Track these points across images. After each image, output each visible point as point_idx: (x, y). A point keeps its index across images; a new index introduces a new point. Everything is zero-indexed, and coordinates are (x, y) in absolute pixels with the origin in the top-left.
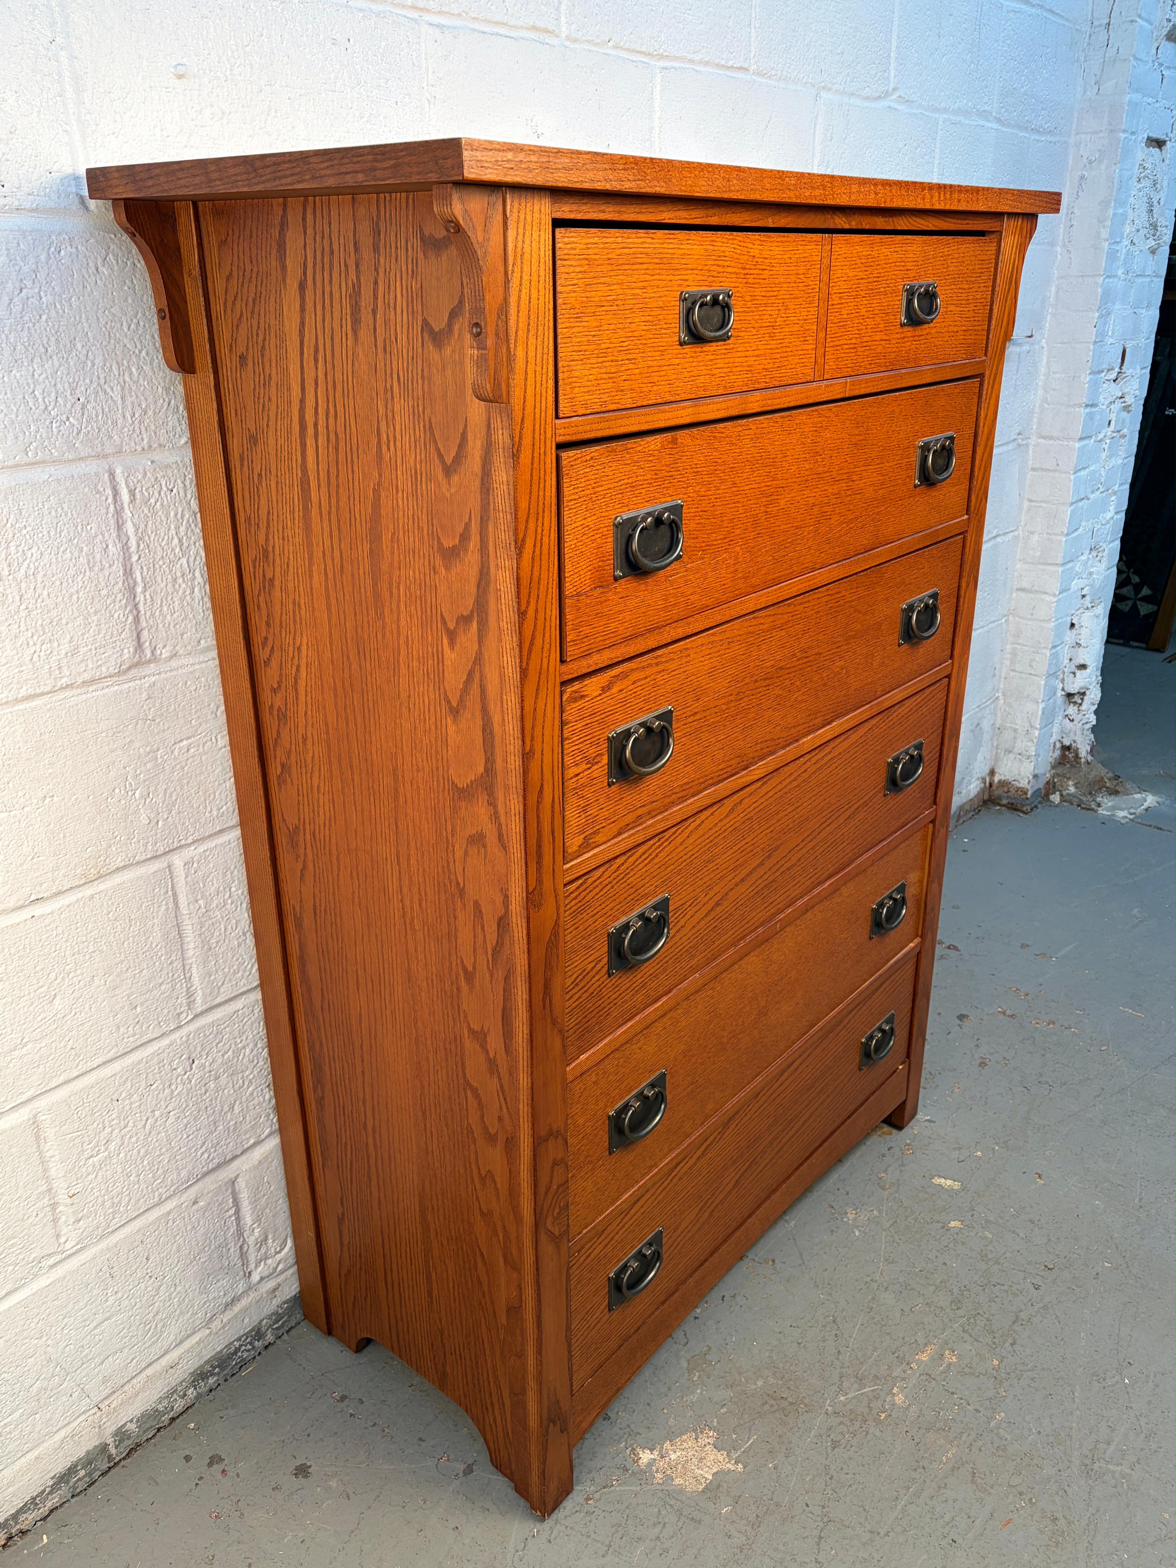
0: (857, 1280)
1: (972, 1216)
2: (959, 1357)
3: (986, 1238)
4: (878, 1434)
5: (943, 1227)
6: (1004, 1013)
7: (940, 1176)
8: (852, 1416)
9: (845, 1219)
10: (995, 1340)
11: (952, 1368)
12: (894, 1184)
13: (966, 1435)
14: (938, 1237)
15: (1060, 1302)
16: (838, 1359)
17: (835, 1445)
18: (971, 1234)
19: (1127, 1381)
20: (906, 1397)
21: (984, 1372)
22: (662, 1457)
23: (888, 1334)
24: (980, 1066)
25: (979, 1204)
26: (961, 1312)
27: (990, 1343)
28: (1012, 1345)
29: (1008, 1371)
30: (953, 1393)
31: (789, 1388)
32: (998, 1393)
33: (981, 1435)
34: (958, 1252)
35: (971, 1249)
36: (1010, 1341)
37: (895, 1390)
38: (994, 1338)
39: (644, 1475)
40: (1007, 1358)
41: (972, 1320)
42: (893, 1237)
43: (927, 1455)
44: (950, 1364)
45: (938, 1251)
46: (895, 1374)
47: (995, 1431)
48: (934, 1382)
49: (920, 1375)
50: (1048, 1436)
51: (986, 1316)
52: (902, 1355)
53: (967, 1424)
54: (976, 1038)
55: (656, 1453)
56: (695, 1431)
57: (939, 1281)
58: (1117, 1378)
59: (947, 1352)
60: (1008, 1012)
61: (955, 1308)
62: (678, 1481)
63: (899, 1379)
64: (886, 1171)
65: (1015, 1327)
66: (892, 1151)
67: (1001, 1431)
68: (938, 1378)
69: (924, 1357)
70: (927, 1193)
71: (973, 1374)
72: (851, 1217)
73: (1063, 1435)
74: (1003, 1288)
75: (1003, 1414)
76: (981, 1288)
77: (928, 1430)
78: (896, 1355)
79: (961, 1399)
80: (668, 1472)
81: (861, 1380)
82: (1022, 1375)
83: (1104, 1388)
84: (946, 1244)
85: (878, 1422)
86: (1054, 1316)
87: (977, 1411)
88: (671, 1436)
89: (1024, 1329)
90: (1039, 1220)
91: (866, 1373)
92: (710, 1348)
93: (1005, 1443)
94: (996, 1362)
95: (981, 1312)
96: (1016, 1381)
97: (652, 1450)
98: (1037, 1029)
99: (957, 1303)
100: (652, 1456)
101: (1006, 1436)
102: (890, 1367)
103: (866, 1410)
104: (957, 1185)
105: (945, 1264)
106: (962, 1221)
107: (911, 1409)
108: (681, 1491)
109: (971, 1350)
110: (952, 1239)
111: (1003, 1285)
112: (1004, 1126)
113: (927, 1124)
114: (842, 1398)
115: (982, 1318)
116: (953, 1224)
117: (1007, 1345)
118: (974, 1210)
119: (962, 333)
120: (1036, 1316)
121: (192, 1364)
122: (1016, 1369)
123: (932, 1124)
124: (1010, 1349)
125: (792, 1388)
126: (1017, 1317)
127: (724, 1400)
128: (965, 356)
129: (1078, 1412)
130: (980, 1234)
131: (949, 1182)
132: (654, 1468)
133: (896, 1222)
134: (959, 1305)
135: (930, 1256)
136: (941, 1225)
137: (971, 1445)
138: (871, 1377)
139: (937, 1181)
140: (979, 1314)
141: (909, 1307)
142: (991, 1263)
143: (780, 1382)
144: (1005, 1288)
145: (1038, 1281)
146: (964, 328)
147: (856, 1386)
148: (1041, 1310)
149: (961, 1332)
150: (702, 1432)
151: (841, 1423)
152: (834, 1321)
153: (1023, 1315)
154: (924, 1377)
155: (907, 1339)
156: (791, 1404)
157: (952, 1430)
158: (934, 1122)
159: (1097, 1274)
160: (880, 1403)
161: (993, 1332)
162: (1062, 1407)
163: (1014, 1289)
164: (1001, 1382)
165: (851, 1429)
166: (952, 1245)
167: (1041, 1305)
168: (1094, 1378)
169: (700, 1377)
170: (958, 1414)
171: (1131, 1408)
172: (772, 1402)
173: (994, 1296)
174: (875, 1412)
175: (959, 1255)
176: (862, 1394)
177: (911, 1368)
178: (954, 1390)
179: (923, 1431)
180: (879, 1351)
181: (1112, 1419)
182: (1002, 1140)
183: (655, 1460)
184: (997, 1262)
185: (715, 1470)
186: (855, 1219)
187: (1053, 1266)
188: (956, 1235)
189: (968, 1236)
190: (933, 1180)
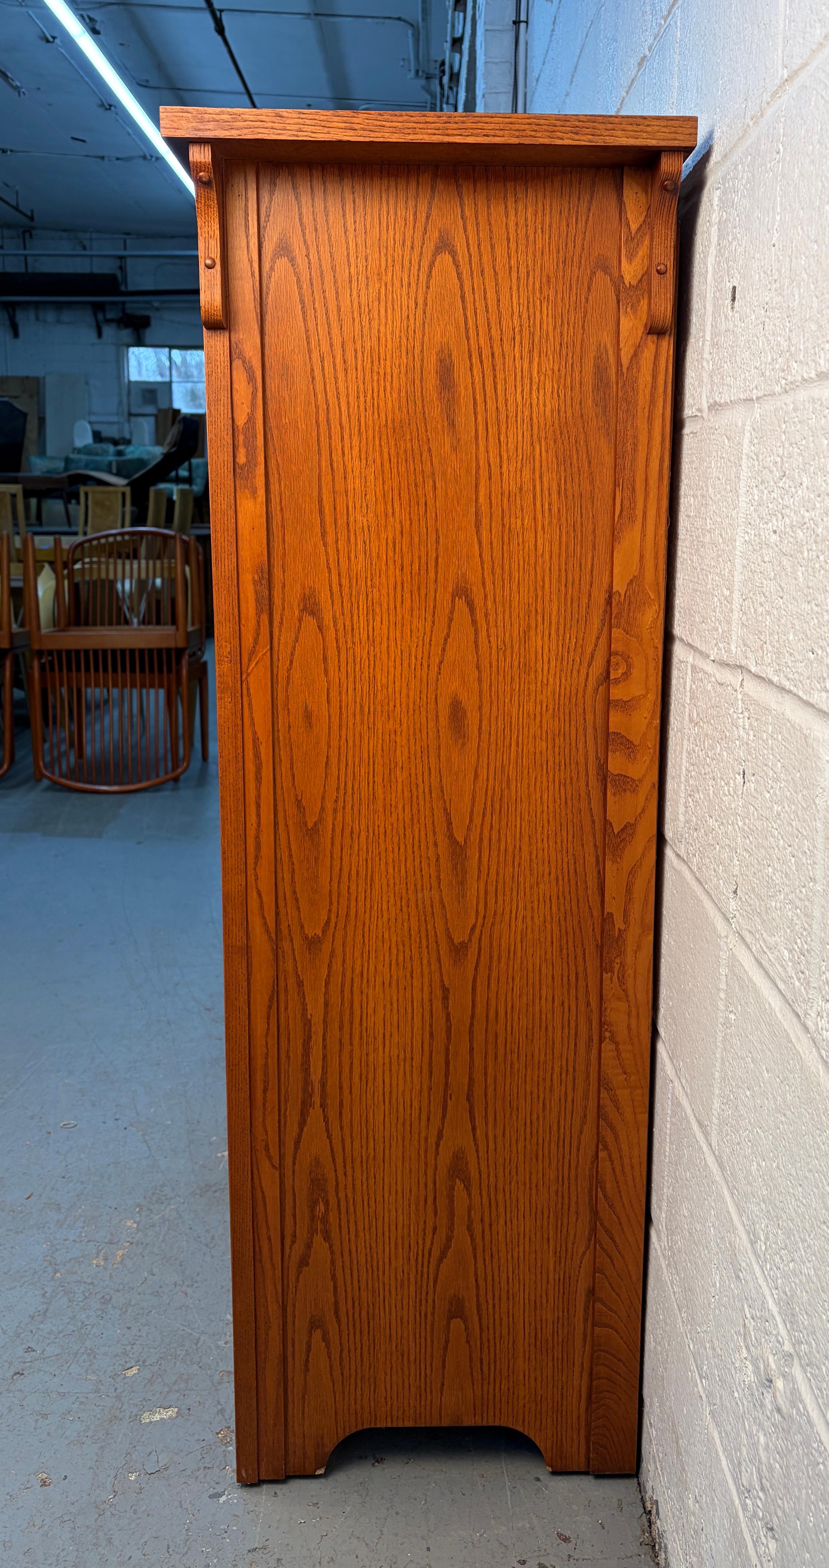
0: (206, 1280)
1: (116, 1389)
2: (90, 1263)
3: (94, 1372)
5: (144, 1362)
7: (170, 1418)
8: (160, 1201)
11: (95, 1255)
12: (220, 1383)
14: (146, 1349)
17: (164, 1185)
18: (111, 1368)
20: (125, 1225)
21: (66, 1262)
23: (157, 1255)
25: (113, 1407)
26: (99, 1295)
27: (66, 1284)
28: (46, 1292)
29: (45, 1272)
31: (215, 1197)
32: (51, 1257)
33: (59, 1228)
35: (105, 1354)
36: (48, 1293)
37: (135, 1225)
38: (63, 1289)
41: (87, 1293)
42: (191, 1326)
43: (97, 1204)
44: (97, 1257)
45: (140, 1336)
46: (140, 1234)
47: (48, 1235)
48: (106, 1241)
49: (119, 1241)
51: (75, 1302)
52: (140, 1246)
53: (72, 1229)
57: (129, 1311)
59: (102, 1261)
61: (106, 1296)
63: (135, 1232)
65: (45, 1305)
67: (43, 1237)
68: (104, 1245)
69: (120, 1253)
70: (177, 1391)
71: (75, 1259)
74: (64, 1332)
75: (45, 1246)
76: (86, 1322)
77: (101, 1216)
78: (144, 1245)
79: (81, 1241)
81: (165, 1221)
82: (33, 1276)
84: (135, 1346)
85: (140, 1206)
86: (8, 1331)
87: (66, 1240)
89: (36, 1307)
90: (36, 1421)
91: (163, 1225)
93: (39, 1232)
94: (57, 1273)
95: (81, 1303)
96: (38, 1270)
101: (39, 1236)
102: (146, 1236)
103: (151, 1208)
104: (146, 1418)
105: (129, 1328)
106: (126, 1379)
107: (118, 1221)
109: (82, 1271)
110: (131, 1355)
111: (64, 1335)
112: (110, 1541)
113: (219, 1489)
114: (172, 1207)
115: (79, 1298)
116: (134, 1370)
117: (50, 1289)
118: (117, 1397)
120: (27, 1323)
122: (39, 1276)
124: (47, 1289)
126: (45, 1318)
130: (101, 1373)
131: (157, 1417)
133: (196, 1344)
134: (103, 1300)
135: (146, 1328)
136: (147, 1364)
138: (158, 1225)
139: (171, 1412)
140: (82, 1300)
141: (148, 1279)
142: (82, 1350)
144: (62, 1335)
145: (29, 1355)
147: (167, 1216)
158: (210, 1497)
163: (53, 1337)
165: (157, 1196)
166: (128, 1348)
167: (22, 1336)
170: (81, 1232)
173: (71, 1322)
174: (145, 1209)
175: (118, 1342)
176: (160, 1214)
177: (128, 1242)
182: (108, 1513)
184: (76, 1353)
187: (15, 1377)
188: (128, 1359)
189: (114, 1364)
190: (176, 1410)
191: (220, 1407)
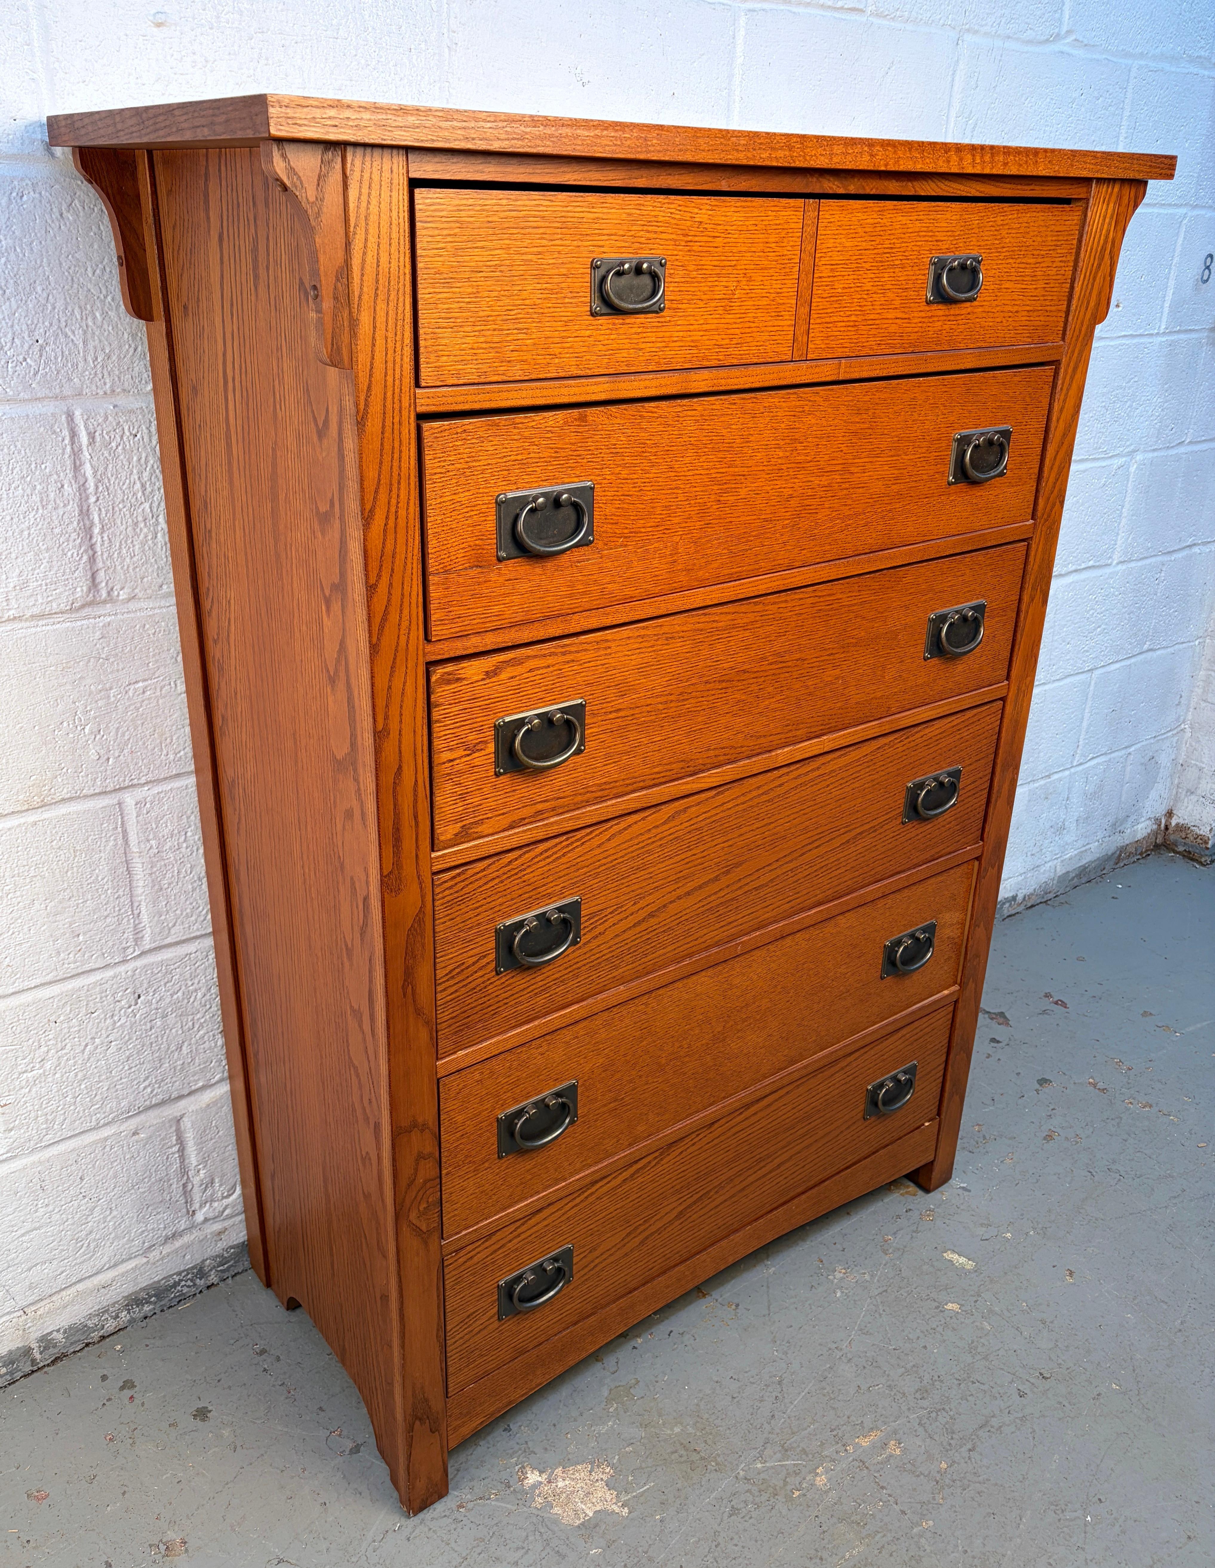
0: (820, 1345)
1: (976, 1301)
2: (904, 1450)
3: (982, 1328)
4: (784, 1511)
5: (937, 1307)
6: (1094, 1085)
7: (954, 1251)
8: (763, 1487)
9: (831, 1277)
10: (952, 1442)
11: (892, 1461)
12: (899, 1249)
13: (881, 1535)
14: (927, 1317)
15: (1043, 1416)
16: (769, 1423)
17: (734, 1511)
18: (966, 1321)
19: (1089, 1518)
20: (829, 1480)
21: (926, 1473)
22: (549, 1482)
23: (834, 1408)
24: (1045, 1139)
25: (987, 1290)
26: (925, 1403)
27: (945, 1444)
28: (970, 1450)
29: (955, 1477)
30: (883, 1488)
31: (705, 1442)
32: (934, 1499)
33: (898, 1539)
34: (945, 1338)
35: (961, 1338)
36: (969, 1446)
37: (820, 1470)
38: (952, 1438)
39: (525, 1496)
40: (958, 1464)
41: (934, 1415)
42: (877, 1306)
43: (830, 1546)
44: (891, 1456)
45: (922, 1332)
46: (825, 1453)
47: (916, 1539)
48: (866, 1471)
49: (853, 1460)
50: (974, 1557)
51: (951, 1413)
52: (840, 1435)
53: (886, 1524)
54: (1052, 1107)
55: (544, 1476)
56: (592, 1463)
57: (911, 1364)
58: (1079, 1513)
59: (893, 1442)
60: (1101, 1085)
61: (920, 1397)
62: (556, 1510)
63: (828, 1459)
64: (895, 1233)
65: (980, 1433)
66: (910, 1213)
67: (923, 1541)
68: (871, 1468)
69: (865, 1443)
70: (933, 1266)
71: (913, 1472)
72: (838, 1275)
73: (992, 1560)
74: (982, 1387)
75: (931, 1523)
76: (956, 1382)
77: (841, 1520)
78: (834, 1433)
79: (890, 1495)
80: (550, 1499)
81: (786, 1451)
82: (969, 1486)
83: (1059, 1520)
84: (934, 1326)
85: (789, 1499)
86: (1030, 1430)
87: (903, 1512)
88: (566, 1462)
89: (990, 1437)
91: (795, 1445)
92: (638, 1382)
93: (922, 1553)
94: (944, 1465)
95: (947, 1408)
96: (959, 1490)
97: (541, 1472)
98: (1129, 1109)
99: (923, 1392)
100: (540, 1479)
101: (926, 1547)
102: (822, 1444)
103: (781, 1483)
104: (970, 1265)
105: (925, 1347)
106: (962, 1305)
107: (830, 1494)
108: (556, 1521)
109: (920, 1446)
110: (943, 1321)
111: (984, 1384)
112: (1049, 1211)
113: (960, 1191)
114: (759, 1466)
115: (945, 1414)
116: (950, 1306)
117: (964, 1449)
118: (979, 1296)
119: (1025, 313)
120: (1008, 1425)
121: (128, 1288)
122: (964, 1478)
123: (966, 1193)
124: (966, 1455)
125: (709, 1442)
126: (987, 1422)
127: (632, 1438)
128: (1030, 340)
129: (1019, 1540)
130: (978, 1324)
131: (962, 1260)
132: (537, 1491)
133: (886, 1291)
134: (925, 1395)
135: (911, 1336)
136: (936, 1304)
137: (883, 1547)
138: (798, 1450)
139: (949, 1255)
140: (944, 1409)
141: (868, 1385)
142: (978, 1357)
143: (698, 1434)
144: (986, 1387)
145: (1025, 1388)
146: (1028, 308)
147: (779, 1455)
148: (1018, 1421)
149: (916, 1425)
150: (598, 1466)
151: (748, 1491)
152: (780, 1383)
153: (994, 1422)
154: (856, 1464)
155: (853, 1418)
156: (702, 1459)
157: (867, 1527)
158: (969, 1191)
159: (1099, 1395)
160: (798, 1479)
161: (953, 1433)
162: (1002, 1531)
163: (994, 1391)
164: (942, 1488)
165: (757, 1499)
166: (940, 1329)
167: (1020, 1415)
168: (1053, 1507)
169: (616, 1409)
170: (880, 1511)
171: (1083, 1549)
172: (683, 1452)
173: (968, 1393)
174: (789, 1487)
175: (944, 1341)
176: (782, 1466)
177: (846, 1450)
178: (885, 1485)
179: (834, 1520)
180: (817, 1425)
181: (1055, 1557)
182: (1040, 1226)
183: (541, 1483)
184: (986, 1358)
185: (598, 1508)
186: (842, 1279)
187: (1048, 1376)
188: (948, 1319)
189: (962, 1323)
190: (945, 1255)
191: (914, 1234)
